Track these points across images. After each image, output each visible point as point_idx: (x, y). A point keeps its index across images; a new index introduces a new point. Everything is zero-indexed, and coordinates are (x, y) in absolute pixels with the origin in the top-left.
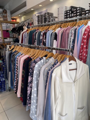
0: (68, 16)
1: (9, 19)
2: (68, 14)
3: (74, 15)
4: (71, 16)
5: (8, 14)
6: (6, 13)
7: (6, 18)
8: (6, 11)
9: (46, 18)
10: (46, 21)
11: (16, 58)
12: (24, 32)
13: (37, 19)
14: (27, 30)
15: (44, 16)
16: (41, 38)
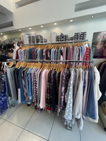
0: (59, 40)
2: (59, 38)
3: (64, 39)
4: (61, 40)
9: (38, 39)
10: (39, 42)
11: (29, 73)
12: (18, 50)
13: (28, 39)
14: (20, 48)
15: (36, 38)
16: (44, 54)
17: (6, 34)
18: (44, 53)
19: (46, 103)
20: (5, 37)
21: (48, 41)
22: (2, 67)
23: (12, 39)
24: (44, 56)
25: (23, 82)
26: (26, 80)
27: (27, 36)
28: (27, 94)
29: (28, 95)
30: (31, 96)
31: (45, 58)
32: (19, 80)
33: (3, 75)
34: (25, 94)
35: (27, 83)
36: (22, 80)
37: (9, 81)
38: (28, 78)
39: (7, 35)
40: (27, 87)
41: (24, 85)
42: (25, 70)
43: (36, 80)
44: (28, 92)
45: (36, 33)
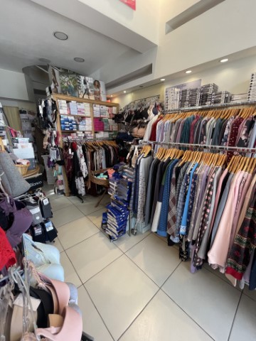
1: (103, 99)
5: (102, 88)
6: (98, 86)
7: (98, 97)
8: (99, 83)
9: (207, 95)
10: (206, 101)
11: (191, 175)
12: (157, 121)
13: (178, 97)
14: (160, 118)
15: (201, 92)
16: (227, 132)
17: (131, 92)
18: (226, 129)
19: (228, 257)
20: (129, 98)
21: (235, 97)
22: (129, 154)
23: (141, 100)
24: (227, 136)
25: (173, 191)
26: (180, 188)
27: (176, 90)
28: (174, 219)
29: (178, 221)
30: (185, 227)
31: (226, 141)
32: (163, 184)
33: (126, 170)
34: (170, 218)
35: (180, 194)
36: (172, 185)
37: (140, 182)
38: (188, 185)
39: (133, 94)
40: (180, 203)
41: (174, 198)
42: (180, 165)
43: (211, 193)
44: (179, 214)
45: (201, 80)
